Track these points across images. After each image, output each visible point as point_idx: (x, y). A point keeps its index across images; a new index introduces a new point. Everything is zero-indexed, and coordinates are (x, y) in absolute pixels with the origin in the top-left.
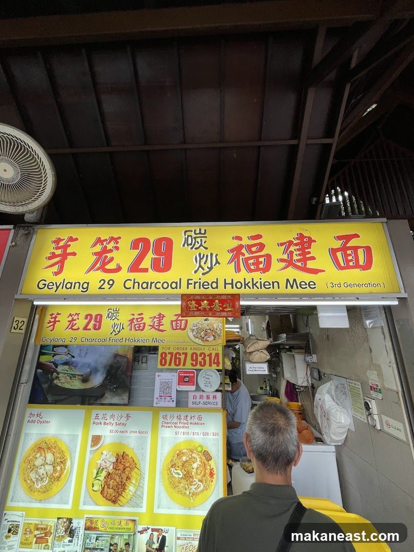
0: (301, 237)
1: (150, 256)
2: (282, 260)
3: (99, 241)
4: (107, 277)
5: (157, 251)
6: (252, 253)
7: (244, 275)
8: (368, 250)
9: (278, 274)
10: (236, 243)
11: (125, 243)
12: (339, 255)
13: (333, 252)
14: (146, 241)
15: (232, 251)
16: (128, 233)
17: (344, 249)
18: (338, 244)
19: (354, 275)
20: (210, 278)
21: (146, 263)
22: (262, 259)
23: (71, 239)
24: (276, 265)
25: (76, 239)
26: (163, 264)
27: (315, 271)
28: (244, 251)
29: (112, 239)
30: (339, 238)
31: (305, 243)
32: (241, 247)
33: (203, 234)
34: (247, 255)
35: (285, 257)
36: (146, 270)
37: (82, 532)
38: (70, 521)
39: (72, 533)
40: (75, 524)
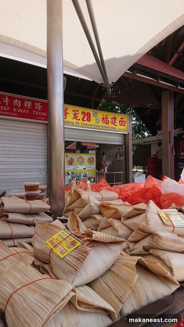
0: (115, 117)
1: (86, 117)
2: (111, 122)
3: (74, 111)
4: (78, 121)
5: (87, 116)
6: (106, 119)
7: (104, 125)
8: (125, 122)
9: (110, 125)
10: (103, 117)
11: (80, 112)
12: (120, 122)
13: (120, 121)
14: (85, 112)
15: (102, 118)
16: (81, 110)
17: (121, 121)
18: (120, 120)
19: (122, 127)
20: (98, 124)
21: (85, 119)
22: (107, 121)
23: (67, 109)
24: (110, 123)
25: (68, 109)
26: (89, 120)
27: (116, 125)
28: (104, 119)
29: (77, 111)
30: (121, 118)
31: (115, 118)
32: (104, 118)
33: (96, 113)
34: (105, 120)
35: (112, 121)
36: (85, 121)
37: (71, 174)
38: (68, 172)
39: (69, 174)
40: (69, 173)
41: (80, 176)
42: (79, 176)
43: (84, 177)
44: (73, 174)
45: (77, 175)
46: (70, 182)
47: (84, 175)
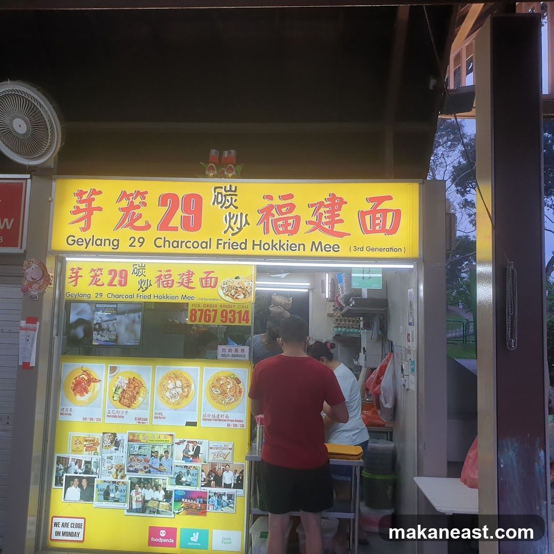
37: (126, 442)
38: (115, 435)
39: (117, 444)
40: (119, 437)
41: (166, 452)
42: (161, 452)
43: (185, 458)
44: (136, 445)
45: (156, 449)
46: (120, 475)
47: (186, 451)
